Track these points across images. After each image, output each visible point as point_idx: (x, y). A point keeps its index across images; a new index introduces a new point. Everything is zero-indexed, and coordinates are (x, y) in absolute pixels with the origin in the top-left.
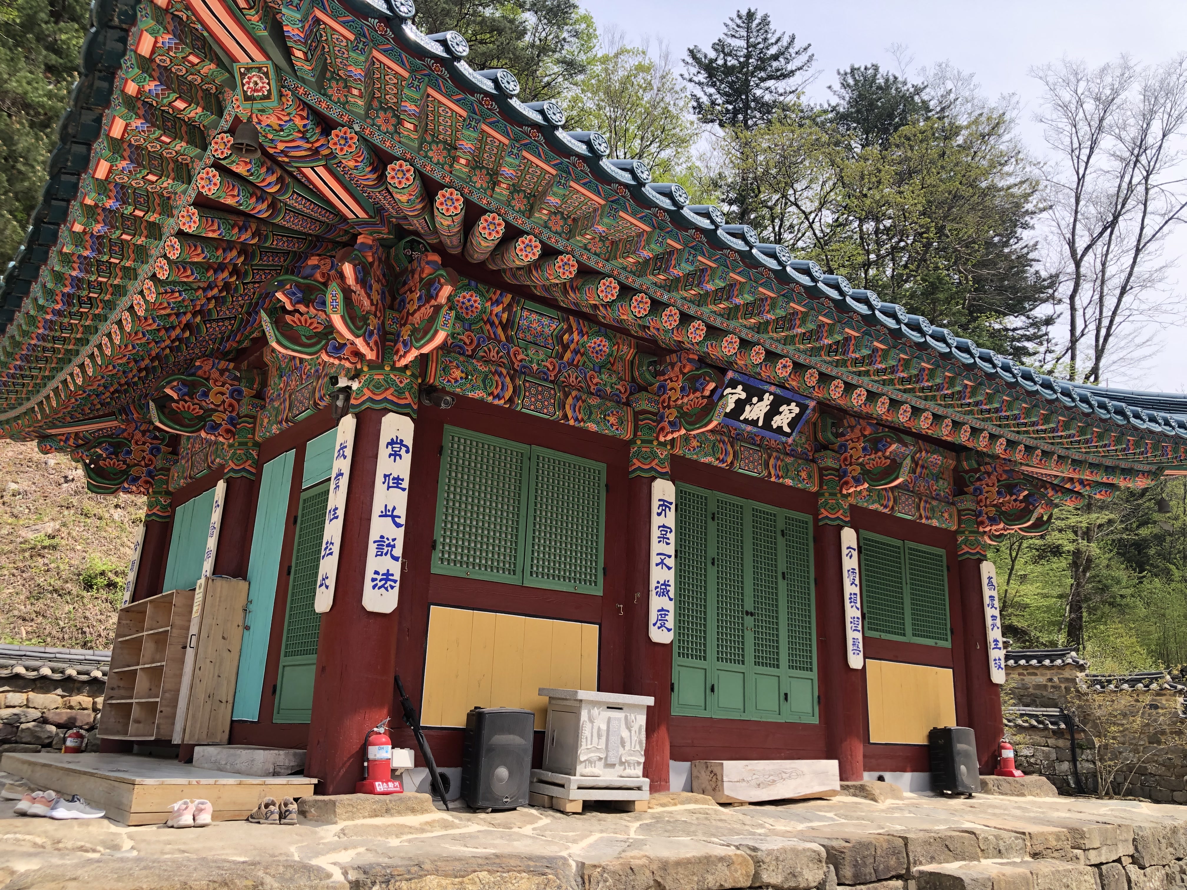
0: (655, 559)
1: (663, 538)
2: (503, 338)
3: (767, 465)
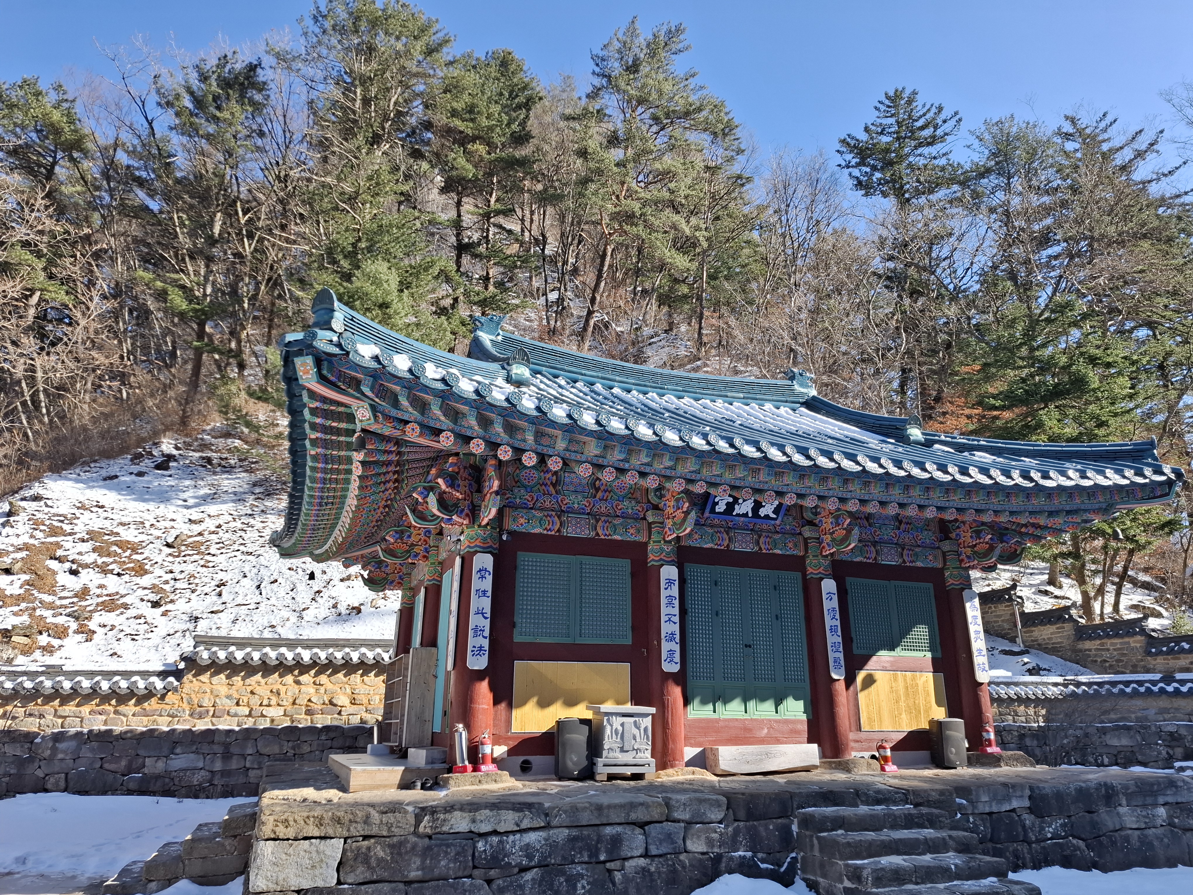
0: (663, 618)
1: (670, 604)
2: (554, 492)
3: (758, 543)
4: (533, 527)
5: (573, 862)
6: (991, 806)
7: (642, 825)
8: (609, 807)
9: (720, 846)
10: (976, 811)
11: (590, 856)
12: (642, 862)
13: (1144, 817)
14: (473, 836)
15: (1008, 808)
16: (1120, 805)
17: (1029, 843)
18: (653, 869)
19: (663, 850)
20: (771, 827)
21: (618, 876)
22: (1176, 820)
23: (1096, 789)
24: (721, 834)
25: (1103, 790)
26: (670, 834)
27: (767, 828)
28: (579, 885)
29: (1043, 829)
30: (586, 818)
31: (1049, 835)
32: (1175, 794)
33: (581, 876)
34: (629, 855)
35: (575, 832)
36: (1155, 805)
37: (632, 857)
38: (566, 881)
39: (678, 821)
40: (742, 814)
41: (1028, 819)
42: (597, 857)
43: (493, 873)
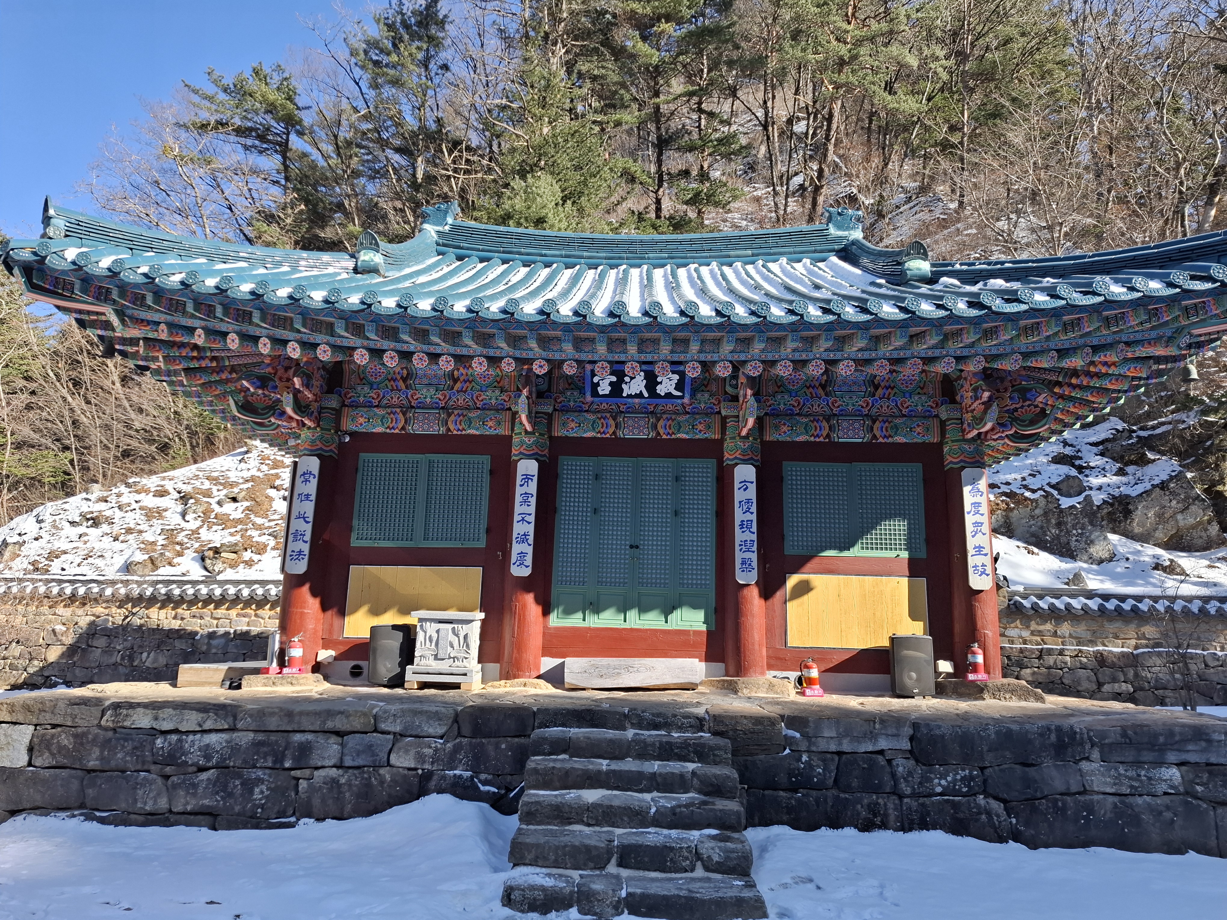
0: (517, 518)
1: (525, 502)
2: (403, 387)
3: (655, 427)
4: (374, 427)
5: (254, 767)
6: (840, 744)
7: (338, 734)
8: (301, 713)
9: (433, 763)
10: (814, 749)
11: (275, 762)
12: (334, 772)
13: (1130, 778)
14: (154, 732)
15: (870, 748)
16: (1087, 759)
17: (901, 797)
18: (343, 781)
19: (360, 762)
20: (503, 746)
21: (303, 784)
22: (1199, 788)
23: (1041, 735)
24: (436, 750)
25: (1053, 737)
26: (371, 746)
27: (497, 747)
28: (257, 790)
29: (931, 780)
30: (273, 723)
31: (939, 789)
32: (1203, 751)
33: (260, 781)
34: (320, 764)
35: (261, 737)
36: (1161, 763)
37: (323, 767)
38: (242, 784)
39: (388, 733)
40: (466, 730)
41: (902, 766)
42: (282, 762)
43: (168, 770)
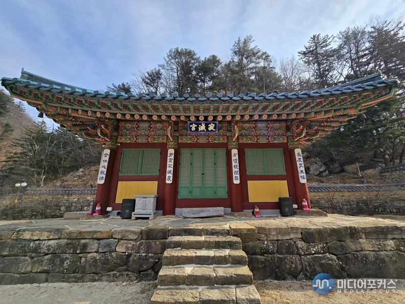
0: (168, 166)
1: (170, 161)
2: (136, 130)
3: (208, 139)
4: (127, 141)
5: (66, 253)
6: (278, 237)
7: (98, 239)
8: (85, 232)
9: (132, 250)
10: (269, 239)
11: (73, 251)
12: (95, 254)
13: (378, 245)
14: (30, 240)
15: (288, 238)
16: (361, 238)
17: (300, 255)
18: (98, 258)
19: (105, 250)
20: (158, 243)
21: (83, 259)
22: (402, 248)
23: (345, 230)
24: (133, 245)
26: (110, 244)
27: (156, 243)
28: (66, 262)
29: (310, 249)
30: (74, 236)
31: (313, 252)
32: (400, 234)
33: (67, 258)
34: (90, 251)
35: (69, 241)
36: (386, 239)
37: (91, 252)
38: (60, 260)
39: (116, 239)
40: (144, 237)
41: (300, 244)
42: (76, 251)
43: (34, 255)
